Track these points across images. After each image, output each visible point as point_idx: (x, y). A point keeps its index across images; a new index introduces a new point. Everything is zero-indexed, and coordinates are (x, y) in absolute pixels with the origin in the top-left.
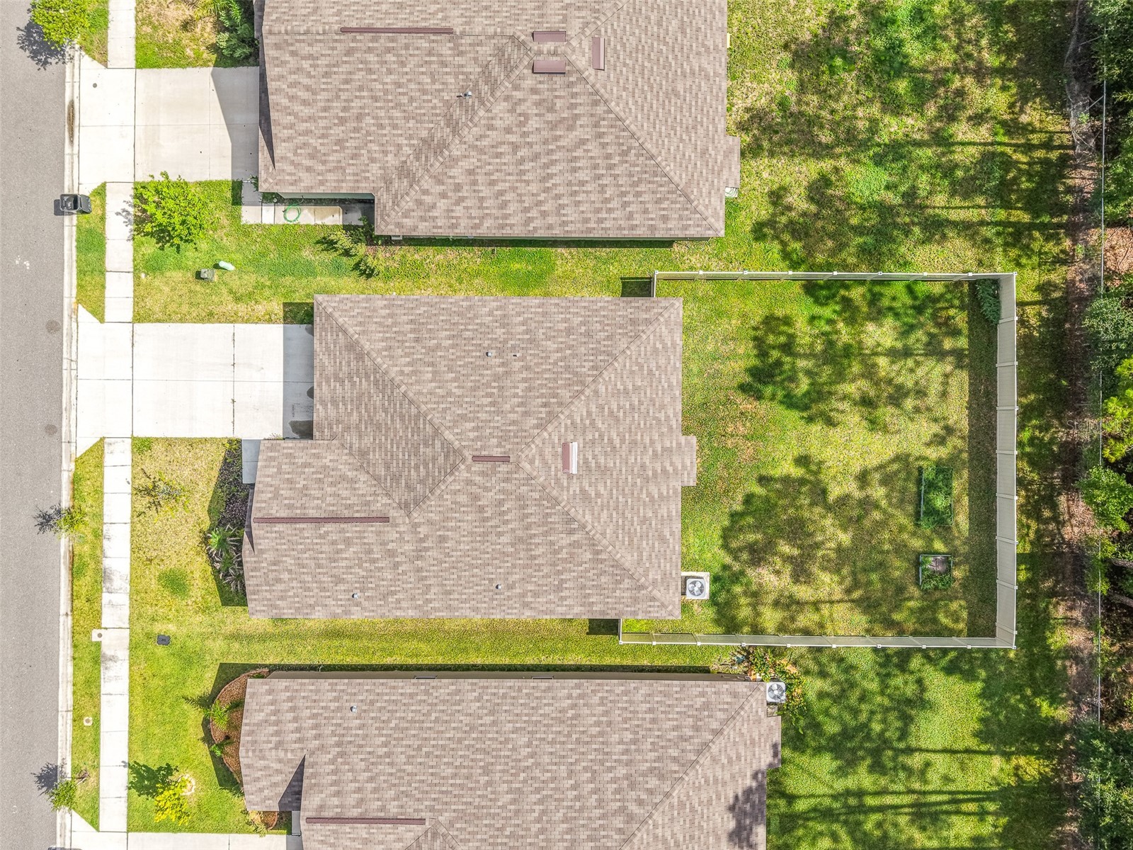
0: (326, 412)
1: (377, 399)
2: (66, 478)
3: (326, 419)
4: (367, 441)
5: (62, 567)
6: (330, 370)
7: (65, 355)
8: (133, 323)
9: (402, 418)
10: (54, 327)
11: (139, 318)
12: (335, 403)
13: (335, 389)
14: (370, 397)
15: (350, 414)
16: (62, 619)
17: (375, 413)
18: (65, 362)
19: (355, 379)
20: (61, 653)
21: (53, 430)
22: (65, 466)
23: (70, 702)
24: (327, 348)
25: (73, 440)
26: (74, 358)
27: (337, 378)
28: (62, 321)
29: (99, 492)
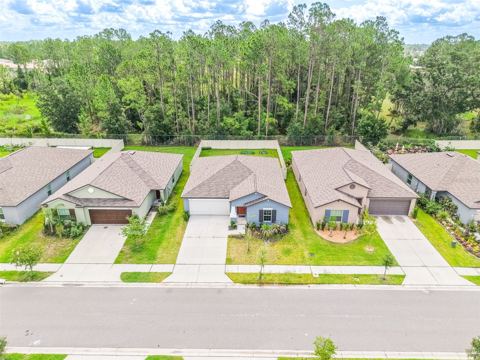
0: (221, 194)
1: (218, 180)
2: (243, 286)
3: (223, 194)
4: (230, 183)
5: (286, 288)
6: (207, 193)
7: (184, 287)
8: (175, 264)
9: (224, 174)
10: (170, 291)
11: (174, 262)
12: (218, 191)
13: (213, 191)
14: (217, 182)
15: (222, 187)
16: (311, 288)
17: (222, 181)
18: (187, 287)
19: (210, 186)
20: (328, 288)
21: (219, 291)
22: (238, 287)
23: (351, 285)
24: (199, 193)
25: (225, 284)
26: (186, 284)
27: (210, 191)
28: (167, 288)
29: (249, 274)
